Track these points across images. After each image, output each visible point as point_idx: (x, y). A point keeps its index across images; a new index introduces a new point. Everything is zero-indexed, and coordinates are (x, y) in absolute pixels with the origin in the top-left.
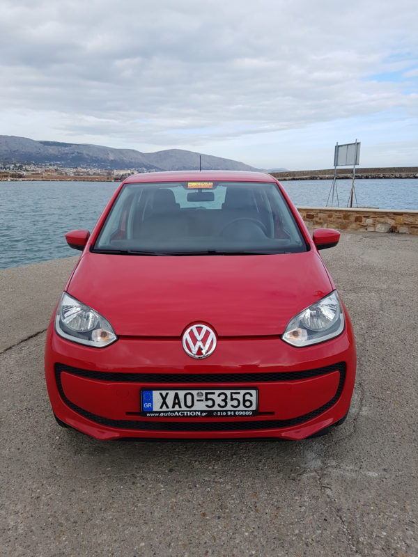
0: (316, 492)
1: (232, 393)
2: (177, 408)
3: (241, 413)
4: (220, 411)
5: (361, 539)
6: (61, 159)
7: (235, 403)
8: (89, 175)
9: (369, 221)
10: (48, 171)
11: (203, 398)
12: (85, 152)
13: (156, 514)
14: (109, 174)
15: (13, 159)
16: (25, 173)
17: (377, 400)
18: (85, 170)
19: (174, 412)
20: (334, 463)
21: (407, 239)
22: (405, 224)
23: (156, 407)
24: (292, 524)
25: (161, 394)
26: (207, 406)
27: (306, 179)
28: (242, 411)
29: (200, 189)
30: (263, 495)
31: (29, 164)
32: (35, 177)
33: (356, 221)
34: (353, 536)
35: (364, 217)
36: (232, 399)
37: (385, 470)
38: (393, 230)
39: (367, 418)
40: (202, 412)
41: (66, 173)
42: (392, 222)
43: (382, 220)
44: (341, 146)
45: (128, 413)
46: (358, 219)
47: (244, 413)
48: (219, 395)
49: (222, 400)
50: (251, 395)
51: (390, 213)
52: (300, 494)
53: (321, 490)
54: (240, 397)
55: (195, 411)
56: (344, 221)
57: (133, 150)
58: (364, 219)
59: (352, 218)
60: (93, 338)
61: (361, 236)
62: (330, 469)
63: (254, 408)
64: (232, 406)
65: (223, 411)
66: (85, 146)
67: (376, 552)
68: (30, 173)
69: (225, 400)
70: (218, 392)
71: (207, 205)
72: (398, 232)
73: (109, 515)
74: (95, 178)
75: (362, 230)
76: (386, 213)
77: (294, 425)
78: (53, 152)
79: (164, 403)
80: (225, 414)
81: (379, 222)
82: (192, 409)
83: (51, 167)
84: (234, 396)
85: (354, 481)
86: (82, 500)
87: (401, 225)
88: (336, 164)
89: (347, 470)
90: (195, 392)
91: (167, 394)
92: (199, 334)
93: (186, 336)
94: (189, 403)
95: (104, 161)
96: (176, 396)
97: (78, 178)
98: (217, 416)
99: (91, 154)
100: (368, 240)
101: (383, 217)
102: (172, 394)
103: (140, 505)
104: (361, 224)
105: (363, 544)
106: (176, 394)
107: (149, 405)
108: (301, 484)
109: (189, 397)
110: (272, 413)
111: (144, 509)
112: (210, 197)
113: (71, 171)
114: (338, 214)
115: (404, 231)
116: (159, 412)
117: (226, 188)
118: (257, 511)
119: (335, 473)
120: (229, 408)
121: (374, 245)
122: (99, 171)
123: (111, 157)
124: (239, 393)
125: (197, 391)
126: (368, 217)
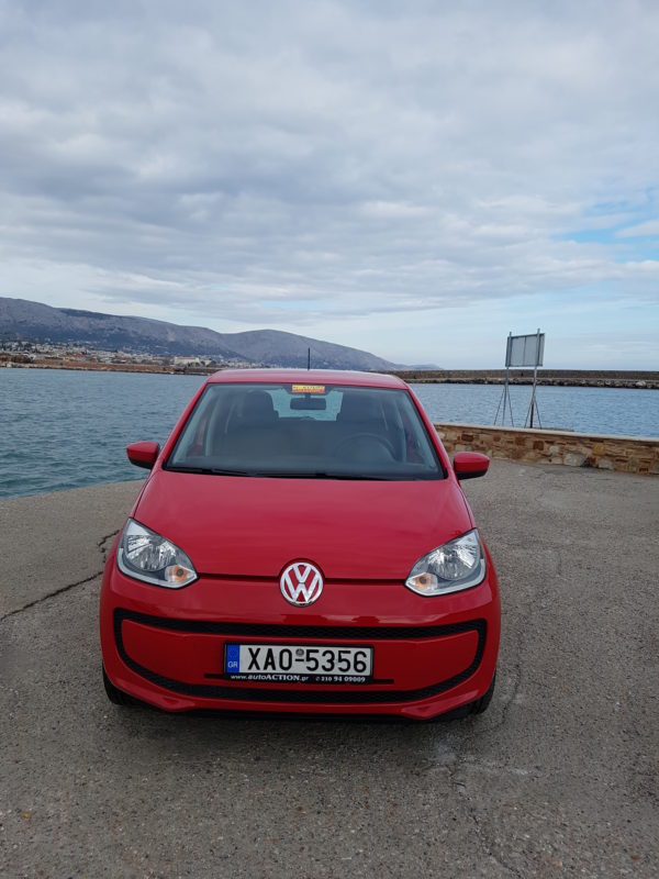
0: (446, 789)
1: (340, 652)
2: (270, 668)
3: (351, 679)
4: (325, 676)
5: (498, 840)
6: (92, 337)
7: (344, 665)
8: (135, 362)
9: (554, 449)
10: (71, 354)
11: (304, 657)
12: (130, 329)
13: (238, 807)
14: (166, 362)
15: (17, 334)
16: (34, 356)
17: (537, 686)
18: (129, 355)
19: (266, 674)
20: (472, 758)
21: (609, 477)
22: (607, 455)
23: (244, 668)
24: (412, 822)
25: (250, 650)
26: (309, 668)
27: (467, 382)
28: (353, 676)
29: (308, 394)
30: (376, 791)
31: (42, 343)
32: (51, 362)
33: (534, 448)
34: (487, 838)
35: (548, 442)
36: (340, 660)
37: (537, 767)
38: (589, 464)
39: (522, 708)
40: (301, 675)
41: (99, 359)
42: (588, 452)
43: (574, 448)
44: (517, 337)
45: (207, 676)
46: (538, 446)
47: (355, 679)
48: (324, 655)
49: (328, 661)
50: (365, 656)
51: (585, 438)
52: (425, 790)
53: (452, 787)
54: (350, 657)
55: (293, 674)
56: (517, 447)
57: (206, 329)
58: (546, 445)
59: (529, 444)
60: (167, 577)
61: (540, 471)
62: (466, 764)
63: (367, 672)
64: (341, 669)
65: (328, 676)
66: (132, 319)
67: (514, 855)
68: (42, 357)
69: (331, 661)
70: (322, 650)
71: (315, 415)
72: (597, 467)
73: (177, 806)
74: (144, 368)
75: (544, 461)
76: (579, 438)
77: (418, 699)
78: (81, 327)
79: (254, 662)
80: (330, 679)
81: (569, 451)
82: (288, 672)
83: (76, 349)
84: (344, 656)
85: (495, 779)
86: (142, 788)
87: (602, 456)
88: (508, 364)
89: (490, 766)
90: (293, 649)
91: (258, 650)
92: (302, 574)
93: (285, 576)
94: (286, 664)
95: (160, 343)
96: (270, 653)
97: (117, 366)
98: (320, 682)
99: (140, 332)
100: (551, 476)
101: (575, 444)
102: (264, 650)
103: (217, 795)
104: (542, 452)
105: (499, 845)
106: (270, 651)
107: (235, 664)
108: (427, 779)
109: (286, 655)
110: (391, 681)
111: (223, 800)
112: (320, 405)
113: (107, 356)
114: (507, 436)
115: (606, 466)
116: (247, 675)
117: (341, 394)
118: (368, 807)
119: (472, 769)
120: (336, 671)
121: (558, 484)
122: (151, 358)
123: (171, 338)
124: (349, 652)
125: (297, 648)
126: (552, 443)
